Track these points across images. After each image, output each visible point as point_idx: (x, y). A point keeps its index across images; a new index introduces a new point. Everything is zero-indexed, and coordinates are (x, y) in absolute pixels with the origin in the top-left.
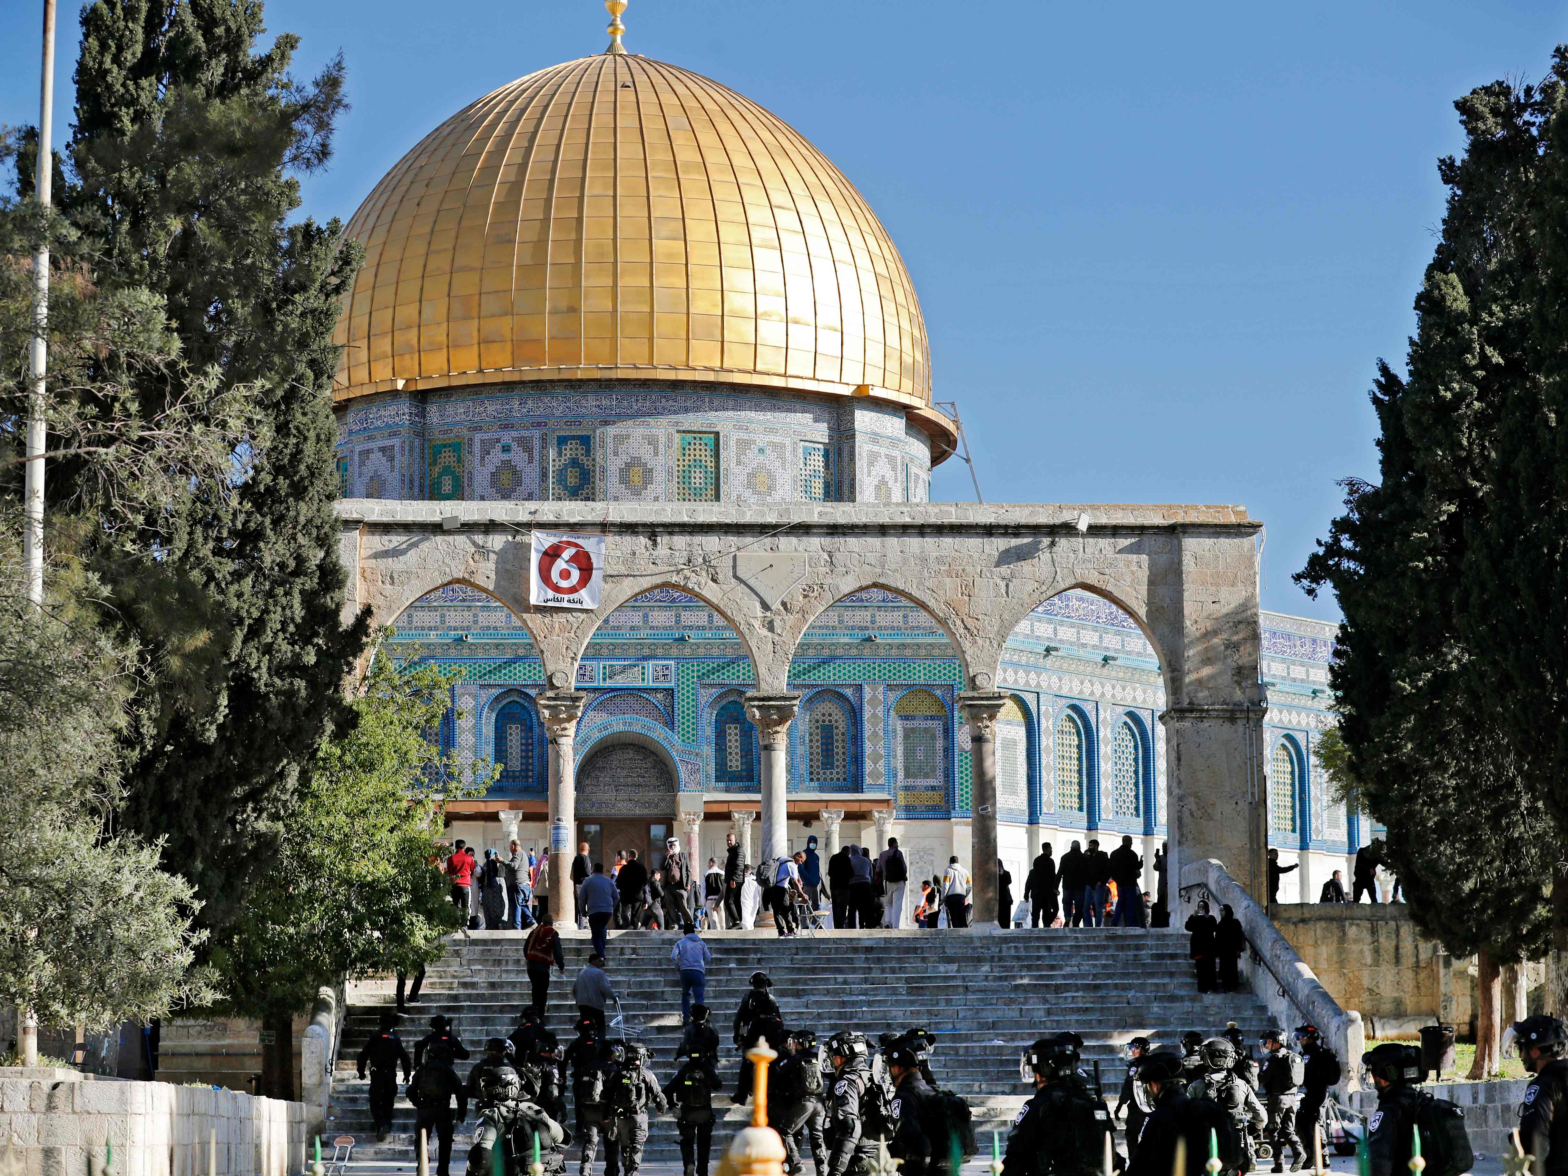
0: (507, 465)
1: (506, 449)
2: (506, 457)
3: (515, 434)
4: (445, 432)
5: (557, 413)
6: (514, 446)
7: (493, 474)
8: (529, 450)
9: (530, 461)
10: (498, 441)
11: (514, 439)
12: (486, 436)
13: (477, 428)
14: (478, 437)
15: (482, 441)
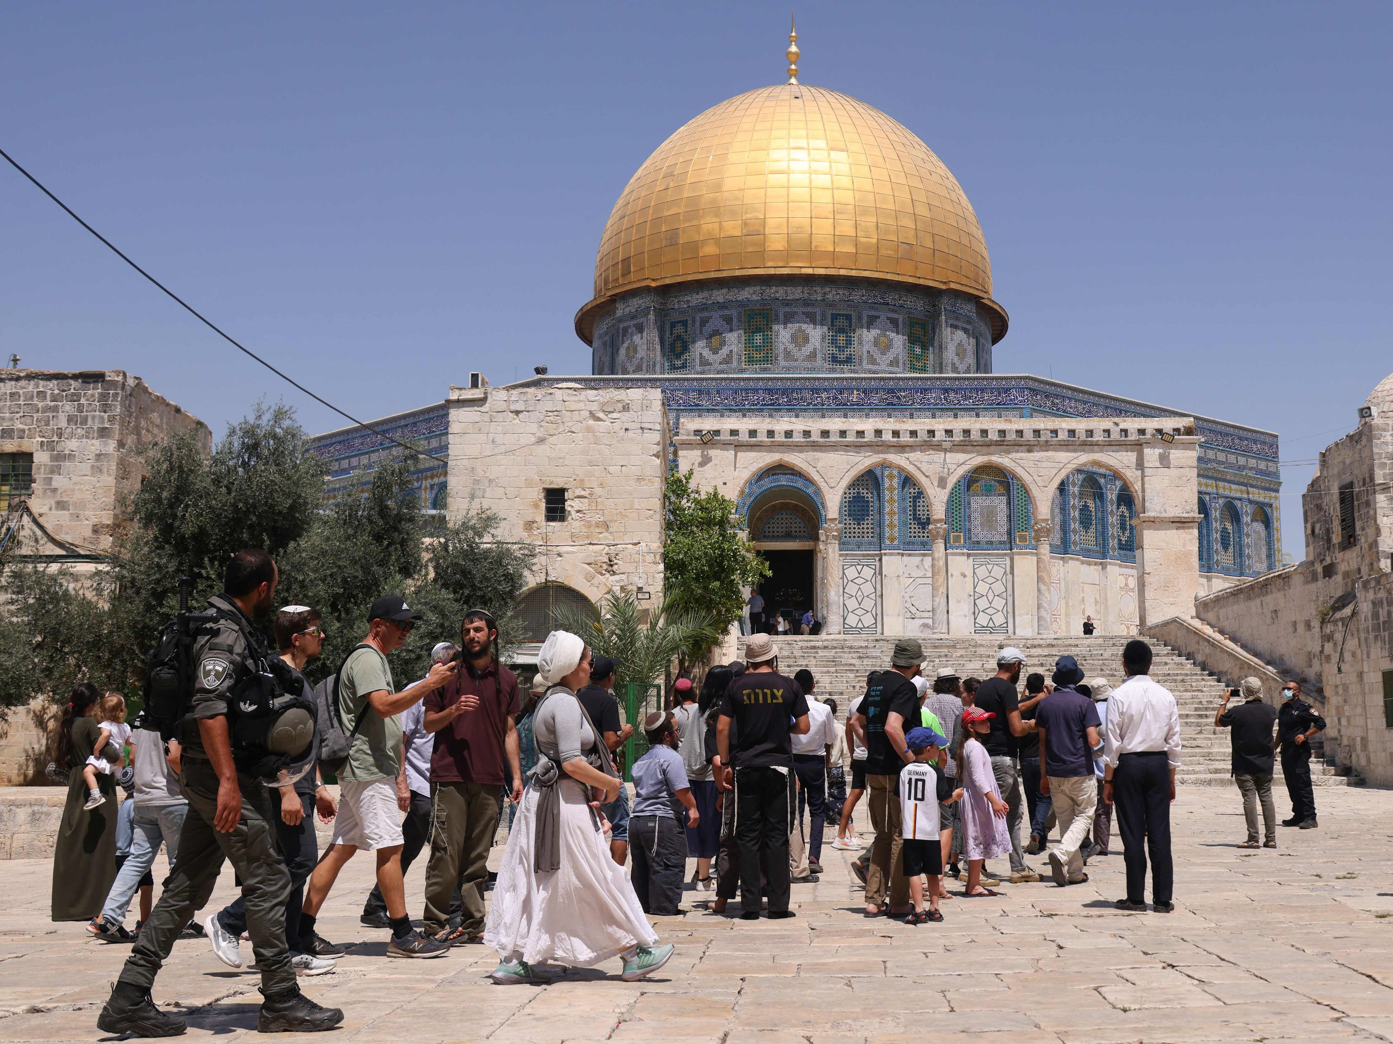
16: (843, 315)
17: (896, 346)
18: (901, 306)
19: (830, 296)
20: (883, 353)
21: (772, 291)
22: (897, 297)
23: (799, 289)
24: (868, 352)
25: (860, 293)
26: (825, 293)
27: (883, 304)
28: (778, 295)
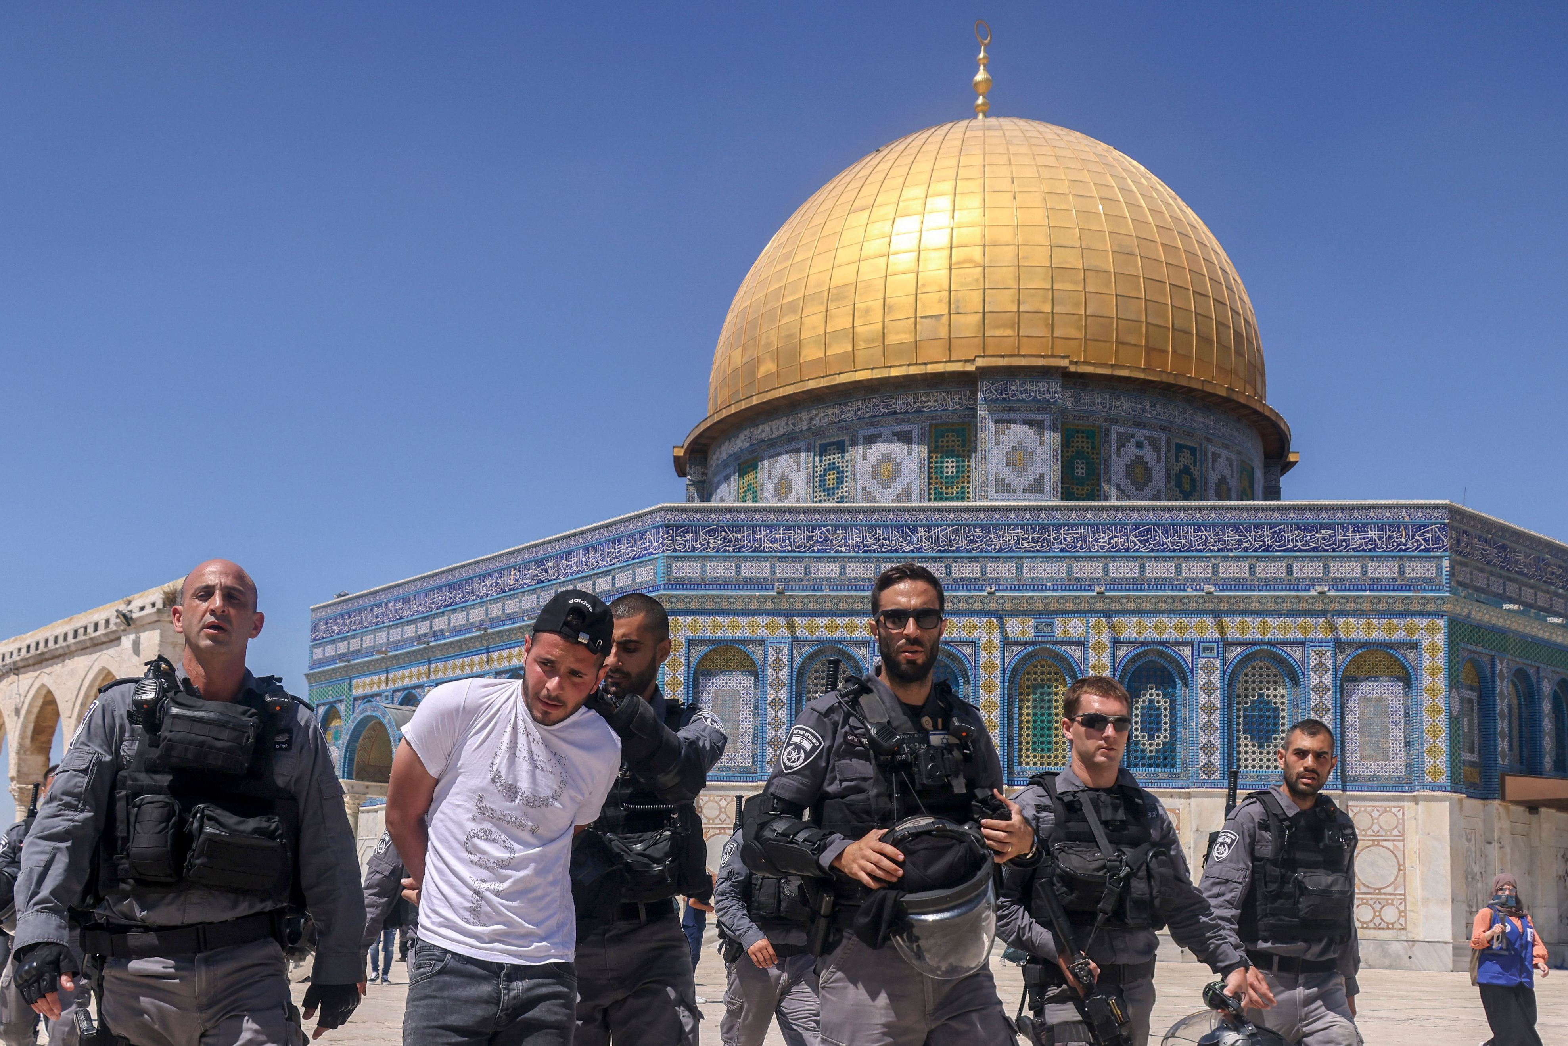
0: (1140, 458)
1: (1139, 445)
2: (1139, 452)
3: (1147, 433)
4: (1081, 418)
5: (1178, 422)
6: (1146, 443)
7: (1128, 466)
8: (1157, 450)
9: (1159, 461)
10: (1133, 436)
11: (1146, 437)
12: (1122, 430)
13: (1114, 420)
14: (1114, 429)
15: (1118, 434)
16: (833, 444)
17: (906, 471)
18: (919, 411)
19: (816, 422)
20: (886, 486)
21: (759, 430)
22: (910, 399)
23: (784, 421)
24: (864, 488)
25: (855, 407)
26: (811, 419)
27: (887, 414)
28: (764, 435)
